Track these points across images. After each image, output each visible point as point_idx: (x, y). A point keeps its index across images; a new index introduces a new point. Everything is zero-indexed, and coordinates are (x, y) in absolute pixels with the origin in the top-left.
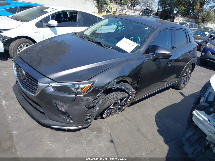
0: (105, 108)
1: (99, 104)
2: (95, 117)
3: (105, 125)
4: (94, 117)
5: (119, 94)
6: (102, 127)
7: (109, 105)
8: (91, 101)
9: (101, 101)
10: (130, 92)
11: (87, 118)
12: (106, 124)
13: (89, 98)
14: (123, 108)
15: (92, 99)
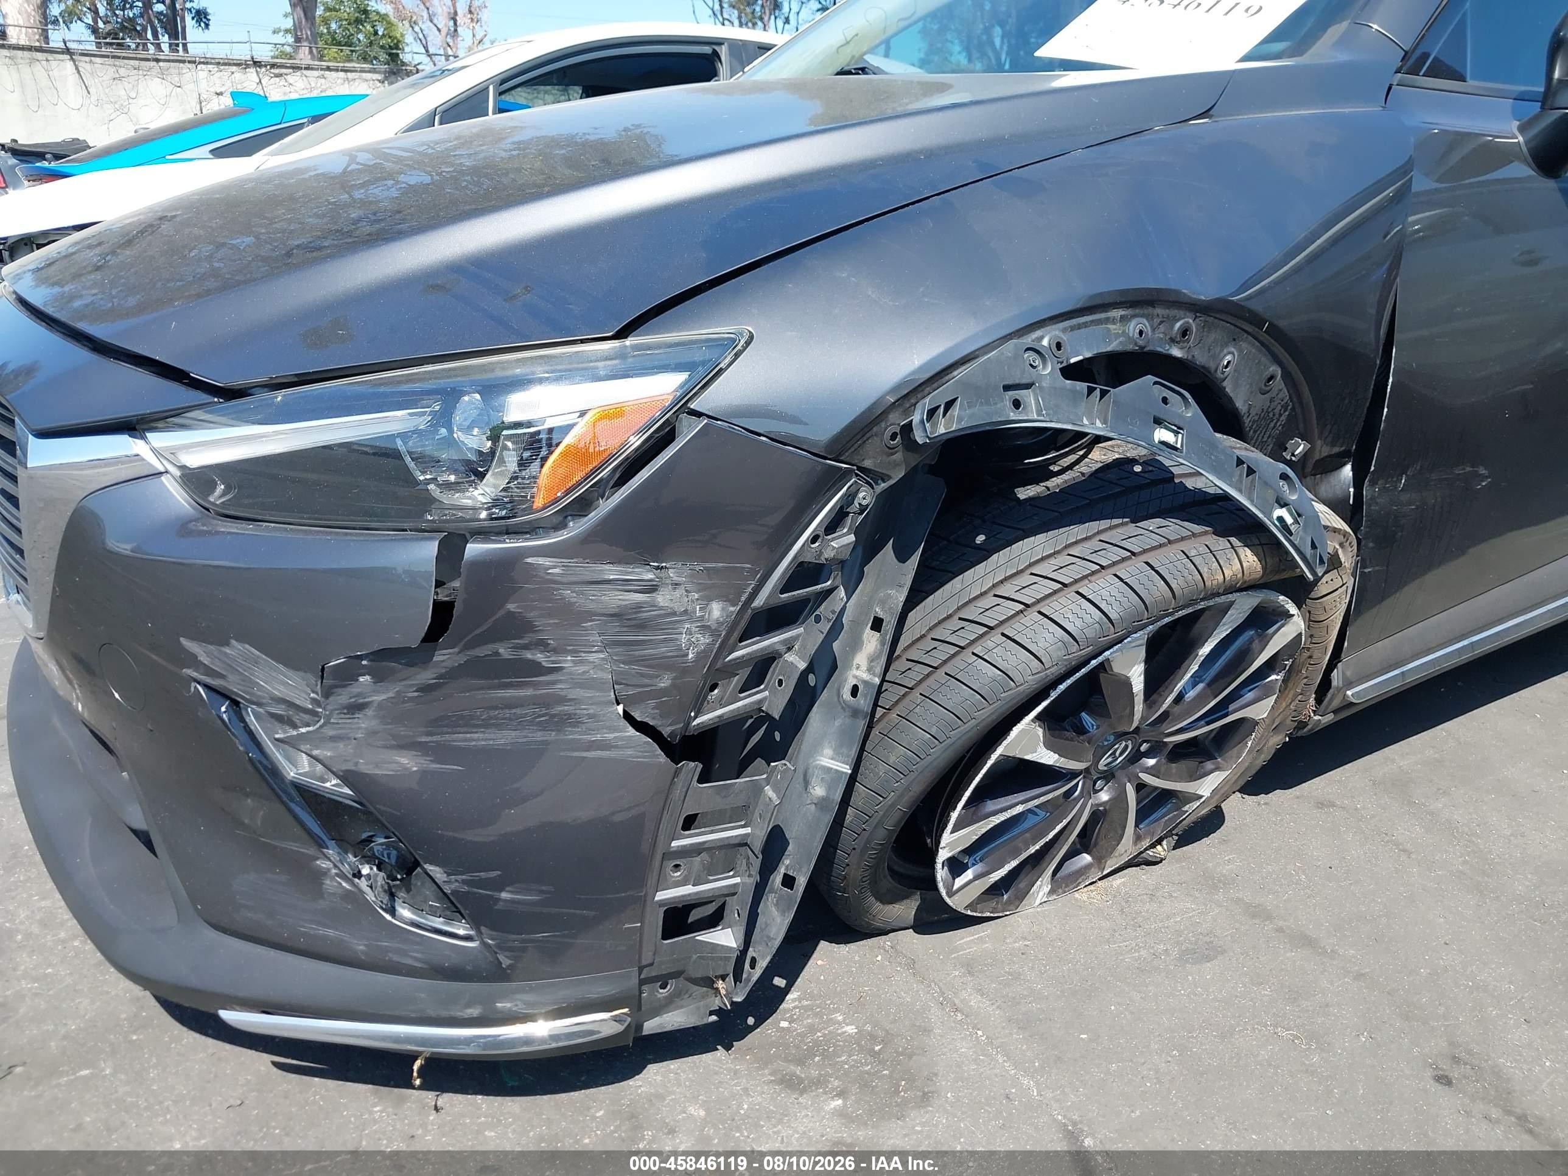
0: (938, 756)
1: (846, 694)
2: (802, 881)
3: (975, 1001)
4: (789, 881)
5: (1116, 554)
6: (927, 1031)
7: (986, 714)
8: (704, 640)
9: (861, 660)
10: (1282, 512)
11: (688, 890)
12: (980, 991)
13: (652, 589)
14: (1206, 787)
15: (717, 611)
